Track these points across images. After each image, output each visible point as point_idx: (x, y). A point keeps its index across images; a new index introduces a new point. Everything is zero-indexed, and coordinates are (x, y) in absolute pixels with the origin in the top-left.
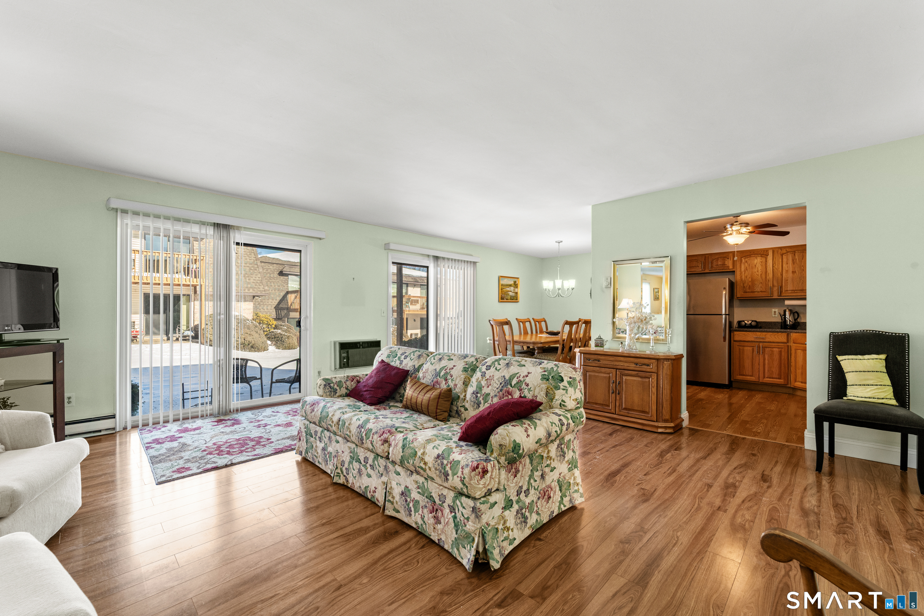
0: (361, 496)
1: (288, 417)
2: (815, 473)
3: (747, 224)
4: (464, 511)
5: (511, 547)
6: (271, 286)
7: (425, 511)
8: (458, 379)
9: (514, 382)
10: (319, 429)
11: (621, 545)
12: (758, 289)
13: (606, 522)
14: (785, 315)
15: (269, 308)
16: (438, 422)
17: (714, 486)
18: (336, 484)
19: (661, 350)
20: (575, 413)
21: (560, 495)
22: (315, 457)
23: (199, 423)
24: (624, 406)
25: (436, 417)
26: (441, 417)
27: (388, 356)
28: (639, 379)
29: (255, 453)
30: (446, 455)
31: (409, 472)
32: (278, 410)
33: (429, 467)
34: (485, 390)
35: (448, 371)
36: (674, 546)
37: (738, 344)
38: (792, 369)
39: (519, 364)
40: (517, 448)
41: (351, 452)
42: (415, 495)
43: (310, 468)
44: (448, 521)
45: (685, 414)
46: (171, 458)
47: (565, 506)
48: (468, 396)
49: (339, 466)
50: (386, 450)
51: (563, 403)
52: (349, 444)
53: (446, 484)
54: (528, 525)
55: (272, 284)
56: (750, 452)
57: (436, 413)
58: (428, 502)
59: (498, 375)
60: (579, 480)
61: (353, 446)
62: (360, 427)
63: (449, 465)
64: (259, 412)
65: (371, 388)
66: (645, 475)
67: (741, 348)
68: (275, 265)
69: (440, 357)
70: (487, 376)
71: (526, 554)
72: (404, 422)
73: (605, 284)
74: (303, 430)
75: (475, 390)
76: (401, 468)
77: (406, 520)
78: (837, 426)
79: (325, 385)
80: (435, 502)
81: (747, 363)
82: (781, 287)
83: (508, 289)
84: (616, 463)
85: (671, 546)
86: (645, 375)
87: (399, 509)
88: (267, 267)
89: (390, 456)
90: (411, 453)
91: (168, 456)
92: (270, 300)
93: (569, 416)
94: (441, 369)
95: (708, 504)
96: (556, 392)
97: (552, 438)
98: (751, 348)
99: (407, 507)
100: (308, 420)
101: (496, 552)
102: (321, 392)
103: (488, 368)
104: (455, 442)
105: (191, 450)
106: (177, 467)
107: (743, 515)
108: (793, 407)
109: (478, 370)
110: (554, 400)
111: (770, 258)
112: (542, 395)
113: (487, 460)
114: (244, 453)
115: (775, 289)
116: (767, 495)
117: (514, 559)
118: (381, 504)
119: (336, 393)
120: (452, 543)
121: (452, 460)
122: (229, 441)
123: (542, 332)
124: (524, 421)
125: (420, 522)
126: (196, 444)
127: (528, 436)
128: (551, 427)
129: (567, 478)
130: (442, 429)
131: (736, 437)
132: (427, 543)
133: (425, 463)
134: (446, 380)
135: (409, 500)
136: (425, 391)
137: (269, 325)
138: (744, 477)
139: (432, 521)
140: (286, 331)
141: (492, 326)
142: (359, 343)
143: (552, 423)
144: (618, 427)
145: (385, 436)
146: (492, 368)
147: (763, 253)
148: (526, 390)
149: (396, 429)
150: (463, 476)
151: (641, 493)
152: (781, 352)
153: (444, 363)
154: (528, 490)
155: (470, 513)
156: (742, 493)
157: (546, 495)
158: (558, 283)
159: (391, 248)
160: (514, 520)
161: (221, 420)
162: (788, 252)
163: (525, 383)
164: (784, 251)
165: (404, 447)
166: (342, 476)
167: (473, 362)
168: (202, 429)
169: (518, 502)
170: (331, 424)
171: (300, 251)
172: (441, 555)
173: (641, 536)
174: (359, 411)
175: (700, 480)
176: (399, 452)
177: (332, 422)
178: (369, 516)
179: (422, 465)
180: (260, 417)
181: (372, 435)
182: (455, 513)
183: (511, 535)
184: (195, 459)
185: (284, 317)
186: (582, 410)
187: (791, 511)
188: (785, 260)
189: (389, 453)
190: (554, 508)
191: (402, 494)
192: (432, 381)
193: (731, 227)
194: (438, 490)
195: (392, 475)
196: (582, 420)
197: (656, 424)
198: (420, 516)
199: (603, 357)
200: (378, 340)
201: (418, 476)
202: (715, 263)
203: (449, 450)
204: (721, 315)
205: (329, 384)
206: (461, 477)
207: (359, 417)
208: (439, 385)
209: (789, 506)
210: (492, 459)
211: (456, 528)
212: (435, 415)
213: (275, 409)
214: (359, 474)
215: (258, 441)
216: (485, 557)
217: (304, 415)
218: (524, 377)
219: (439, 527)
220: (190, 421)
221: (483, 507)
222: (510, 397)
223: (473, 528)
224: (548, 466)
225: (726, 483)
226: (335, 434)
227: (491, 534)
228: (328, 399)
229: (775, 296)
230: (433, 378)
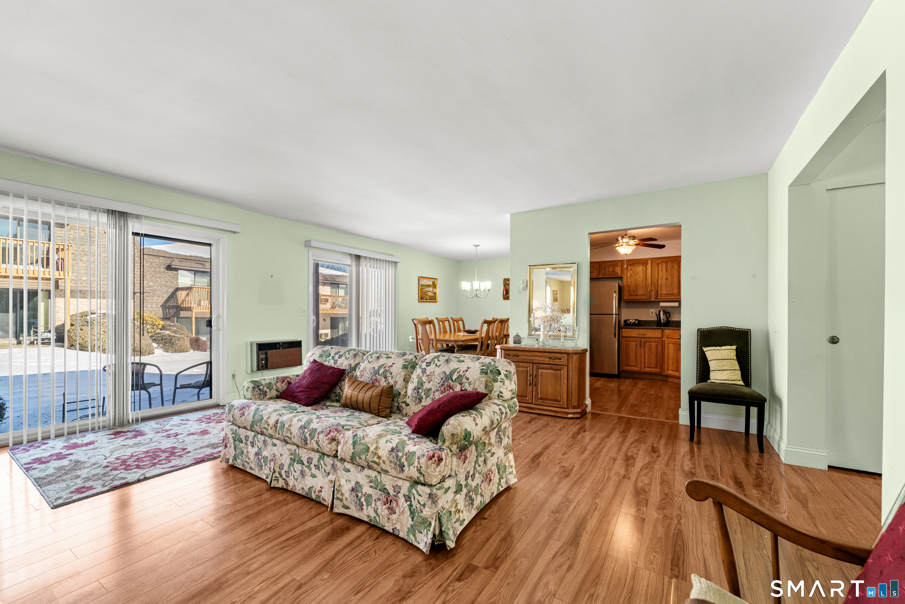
0: (306, 498)
1: (202, 425)
2: (689, 442)
3: (634, 238)
4: (420, 499)
5: (462, 528)
6: (157, 281)
7: (379, 503)
8: (398, 376)
9: (455, 377)
10: (251, 434)
11: (553, 515)
12: (640, 293)
13: (537, 497)
14: (660, 314)
15: (154, 306)
16: (380, 419)
17: (618, 459)
18: (274, 488)
19: (569, 345)
20: (511, 403)
21: (499, 477)
22: (245, 463)
23: (90, 437)
24: (539, 397)
25: (378, 414)
26: (384, 414)
27: (321, 356)
28: (552, 372)
29: (172, 464)
30: (400, 447)
31: (360, 467)
32: (187, 418)
33: (383, 461)
34: (427, 386)
35: (387, 368)
36: (594, 511)
37: (625, 339)
38: (666, 360)
39: (458, 360)
40: (468, 436)
41: (291, 454)
42: (367, 489)
43: (240, 476)
44: (403, 510)
45: (588, 401)
46: (64, 477)
47: (502, 487)
48: (410, 392)
49: (277, 470)
50: (334, 448)
51: (500, 394)
52: (289, 446)
53: (401, 475)
54: (475, 507)
55: (158, 279)
56: (641, 429)
57: (379, 410)
58: (381, 495)
59: (438, 371)
60: (513, 463)
61: (294, 447)
62: (303, 427)
63: (405, 457)
64: (164, 421)
65: (306, 388)
66: (563, 455)
67: (627, 343)
68: (161, 258)
69: (378, 355)
70: (428, 373)
71: (474, 532)
72: (348, 420)
73: (522, 286)
74: (230, 436)
75: (416, 385)
76: (351, 464)
77: (356, 515)
78: (703, 403)
79: (254, 388)
80: (389, 494)
81: (632, 356)
82: (657, 291)
83: (427, 289)
84: (538, 446)
85: (592, 511)
86: (557, 368)
87: (349, 505)
88: (151, 260)
89: (339, 453)
90: (363, 449)
91: (60, 476)
92: (156, 298)
93: (506, 405)
94: (380, 368)
95: (616, 474)
96: (494, 384)
97: (494, 426)
98: (635, 343)
99: (358, 502)
100: (236, 425)
101: (451, 532)
102: (249, 395)
103: (429, 364)
104: (406, 435)
105: (89, 467)
106: (75, 487)
107: (642, 481)
108: (667, 392)
109: (418, 366)
110: (493, 392)
111: (649, 266)
112: (482, 387)
113: (441, 449)
114: (158, 466)
115: (653, 293)
116: (657, 463)
117: (464, 538)
118: (328, 502)
119: (266, 395)
120: (407, 530)
121: (407, 452)
122: (135, 454)
123: (459, 331)
124: (471, 411)
125: (372, 514)
126: (93, 460)
127: (477, 424)
128: (493, 416)
129: (504, 462)
130: (388, 425)
131: (629, 418)
132: (381, 534)
133: (379, 458)
134: (386, 377)
135: (360, 495)
136: (365, 389)
137: (155, 325)
138: (639, 450)
139: (386, 512)
140: (175, 332)
141: (415, 325)
142: (279, 343)
143: (494, 412)
144: (535, 416)
145: (332, 434)
146: (432, 364)
147: (643, 262)
148: (467, 384)
149: (343, 428)
150: (419, 466)
151: (562, 470)
152: (657, 345)
153: (382, 361)
154: (474, 474)
155: (426, 499)
156: (639, 463)
157: (487, 478)
158: (476, 284)
159: (312, 245)
160: (464, 503)
161: (119, 433)
162: (662, 262)
163: (466, 378)
164: (660, 261)
165: (354, 443)
166: (280, 479)
167: (412, 359)
168: (96, 443)
169: (466, 486)
170: (267, 427)
171: (210, 245)
172: (396, 543)
173: (568, 505)
174: (297, 412)
175: (607, 455)
176: (350, 449)
177: (268, 425)
178: (315, 517)
179: (375, 459)
180: (168, 426)
181: (317, 435)
182: (411, 502)
183: (462, 516)
184: (96, 477)
185: (173, 316)
186: (516, 399)
187: (676, 474)
188: (660, 269)
189: (337, 451)
190: (494, 489)
191: (353, 490)
192: (371, 379)
193: (622, 240)
194: (392, 482)
195: (341, 472)
196: (516, 408)
197: (566, 410)
198: (373, 509)
199: (521, 353)
200: (299, 340)
201: (370, 471)
202: (607, 270)
203: (403, 443)
204: (612, 314)
205: (258, 386)
206: (417, 467)
207: (300, 417)
208: (379, 382)
209: (674, 470)
210: (445, 448)
211: (412, 516)
212: (377, 411)
213: (184, 417)
214: (301, 476)
215: (172, 452)
216: (441, 539)
217: (232, 419)
218: (463, 372)
219: (394, 516)
220: (78, 435)
221: (439, 493)
222: (451, 391)
223: (429, 513)
224: (489, 451)
225: (626, 456)
226: (271, 437)
227: (446, 517)
228: (259, 402)
229: (653, 299)
230: (372, 376)
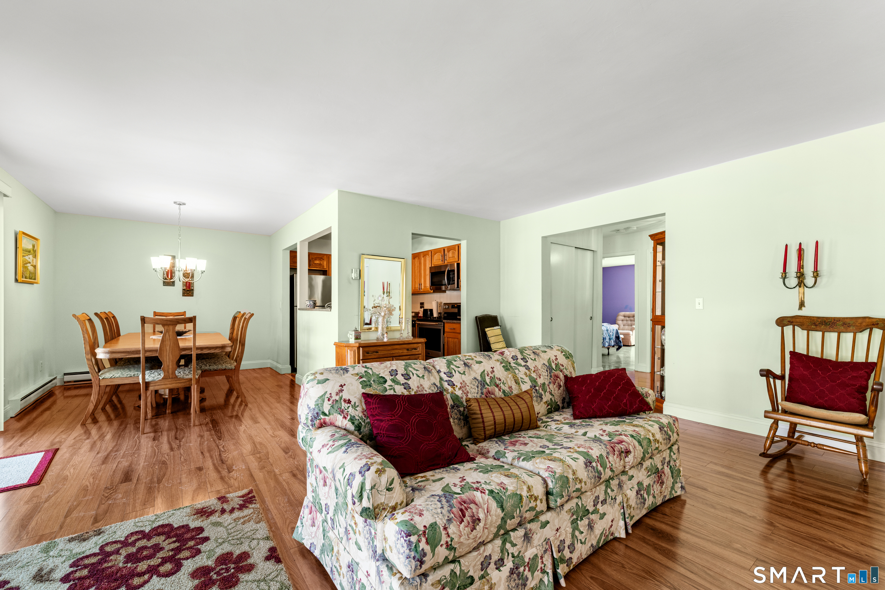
8: (508, 380)
33: (661, 442)
44: (668, 475)
58: (655, 477)
62: (588, 464)
73: (353, 275)
77: (640, 516)
80: (659, 471)
83: (27, 258)
89: (630, 464)
90: (647, 443)
99: (642, 501)
133: (658, 442)
134: (496, 386)
135: (642, 492)
145: (616, 449)
165: (640, 443)
176: (640, 451)
179: (657, 445)
181: (607, 461)
191: (637, 493)
195: (626, 485)
199: (381, 348)
230: (481, 389)
